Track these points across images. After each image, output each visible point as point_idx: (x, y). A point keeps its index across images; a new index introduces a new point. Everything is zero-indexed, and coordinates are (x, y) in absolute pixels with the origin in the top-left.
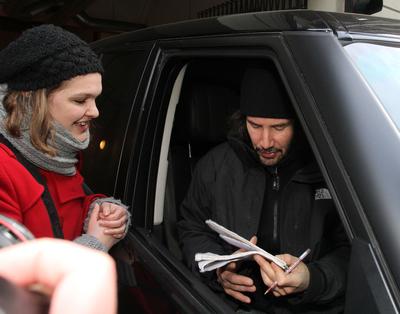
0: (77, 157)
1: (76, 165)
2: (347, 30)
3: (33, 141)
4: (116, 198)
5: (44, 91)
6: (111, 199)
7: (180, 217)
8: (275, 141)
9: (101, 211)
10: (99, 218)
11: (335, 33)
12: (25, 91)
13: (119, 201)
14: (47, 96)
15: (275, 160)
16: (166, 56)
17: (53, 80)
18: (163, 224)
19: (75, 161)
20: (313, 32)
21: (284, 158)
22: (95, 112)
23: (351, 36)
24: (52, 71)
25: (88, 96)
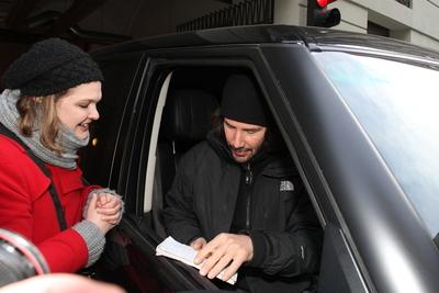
0: (77, 154)
1: (76, 160)
2: (316, 42)
3: (43, 140)
4: (111, 189)
5: (53, 97)
6: (107, 190)
7: (165, 206)
8: (246, 142)
9: (99, 200)
10: (97, 206)
11: (307, 45)
12: (36, 96)
13: (114, 192)
14: (56, 101)
15: (246, 158)
16: (154, 64)
17: (61, 87)
18: (151, 211)
19: (76, 157)
20: (286, 44)
21: (254, 157)
22: (95, 114)
23: (321, 48)
24: (60, 79)
25: (91, 101)
